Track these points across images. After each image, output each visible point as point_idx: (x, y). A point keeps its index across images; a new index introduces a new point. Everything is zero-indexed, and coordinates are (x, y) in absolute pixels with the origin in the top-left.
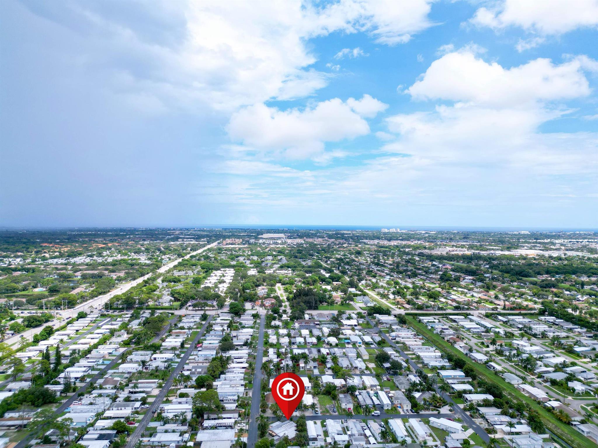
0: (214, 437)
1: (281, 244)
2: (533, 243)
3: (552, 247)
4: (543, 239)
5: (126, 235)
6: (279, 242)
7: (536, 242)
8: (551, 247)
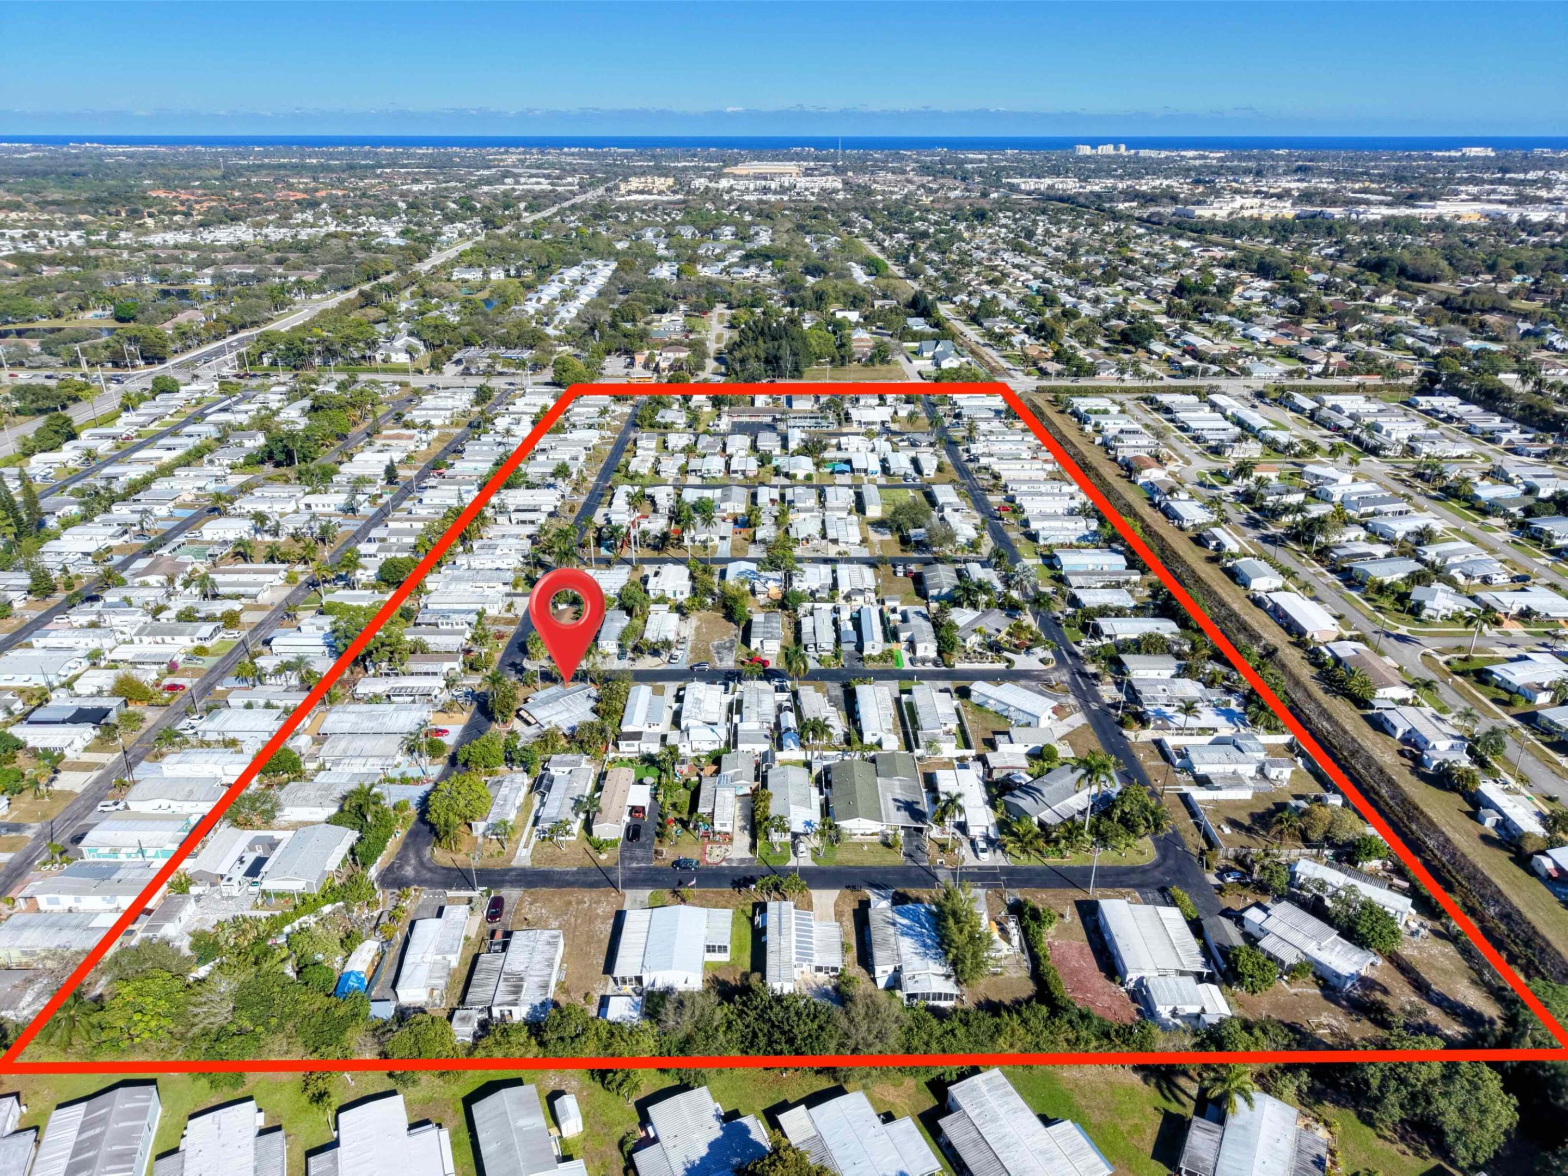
0: (367, 725)
1: (776, 192)
2: (1492, 182)
3: (1543, 193)
4: (1526, 172)
5: (373, 167)
6: (773, 185)
7: (1501, 182)
8: (1539, 193)
